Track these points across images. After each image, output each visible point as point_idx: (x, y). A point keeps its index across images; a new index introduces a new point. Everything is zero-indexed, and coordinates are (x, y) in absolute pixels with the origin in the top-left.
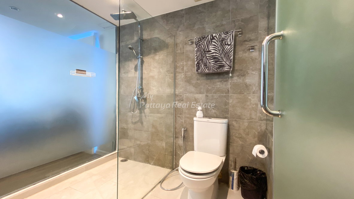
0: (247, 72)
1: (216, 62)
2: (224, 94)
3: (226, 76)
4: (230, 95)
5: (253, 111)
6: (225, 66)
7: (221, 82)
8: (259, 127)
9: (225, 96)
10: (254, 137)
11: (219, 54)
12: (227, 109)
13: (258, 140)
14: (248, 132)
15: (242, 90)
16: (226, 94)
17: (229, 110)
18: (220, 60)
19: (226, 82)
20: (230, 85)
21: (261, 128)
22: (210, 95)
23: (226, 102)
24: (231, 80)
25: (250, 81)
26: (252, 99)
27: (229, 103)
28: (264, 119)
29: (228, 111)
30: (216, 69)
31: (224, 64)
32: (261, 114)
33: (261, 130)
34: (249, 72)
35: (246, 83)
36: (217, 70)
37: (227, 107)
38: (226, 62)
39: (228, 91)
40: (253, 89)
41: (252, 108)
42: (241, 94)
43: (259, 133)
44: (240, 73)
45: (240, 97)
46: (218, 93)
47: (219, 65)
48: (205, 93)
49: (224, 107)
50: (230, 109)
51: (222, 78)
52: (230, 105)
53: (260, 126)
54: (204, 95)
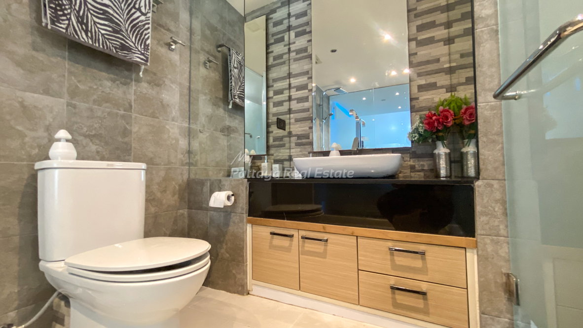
0: (164, 82)
1: (115, 31)
2: (120, 110)
3: (126, 73)
4: (134, 115)
5: (172, 151)
6: (133, 51)
7: (113, 81)
8: (180, 177)
9: (123, 117)
10: (173, 196)
11: (122, 18)
12: (126, 143)
13: (179, 198)
14: (166, 187)
15: (156, 112)
16: (125, 111)
17: (131, 146)
18: (123, 32)
19: (125, 87)
20: (134, 94)
21: (182, 177)
22: (82, 106)
23: (126, 129)
24: (136, 85)
25: (168, 98)
26: (171, 130)
27: (130, 132)
28: (186, 163)
29: (130, 149)
30: (116, 48)
31: (131, 46)
32: (182, 156)
33: (183, 180)
34: (167, 82)
35: (163, 100)
36: (116, 51)
37: (126, 139)
38: (136, 45)
39: (131, 106)
40: (172, 113)
41: (172, 145)
42: (153, 117)
43: (180, 185)
44: (152, 77)
45: (152, 123)
46: (107, 105)
47: (121, 43)
48: (66, 96)
49: (120, 139)
50: (133, 145)
51: (117, 75)
52: (134, 136)
53: (181, 174)
54: (63, 101)
